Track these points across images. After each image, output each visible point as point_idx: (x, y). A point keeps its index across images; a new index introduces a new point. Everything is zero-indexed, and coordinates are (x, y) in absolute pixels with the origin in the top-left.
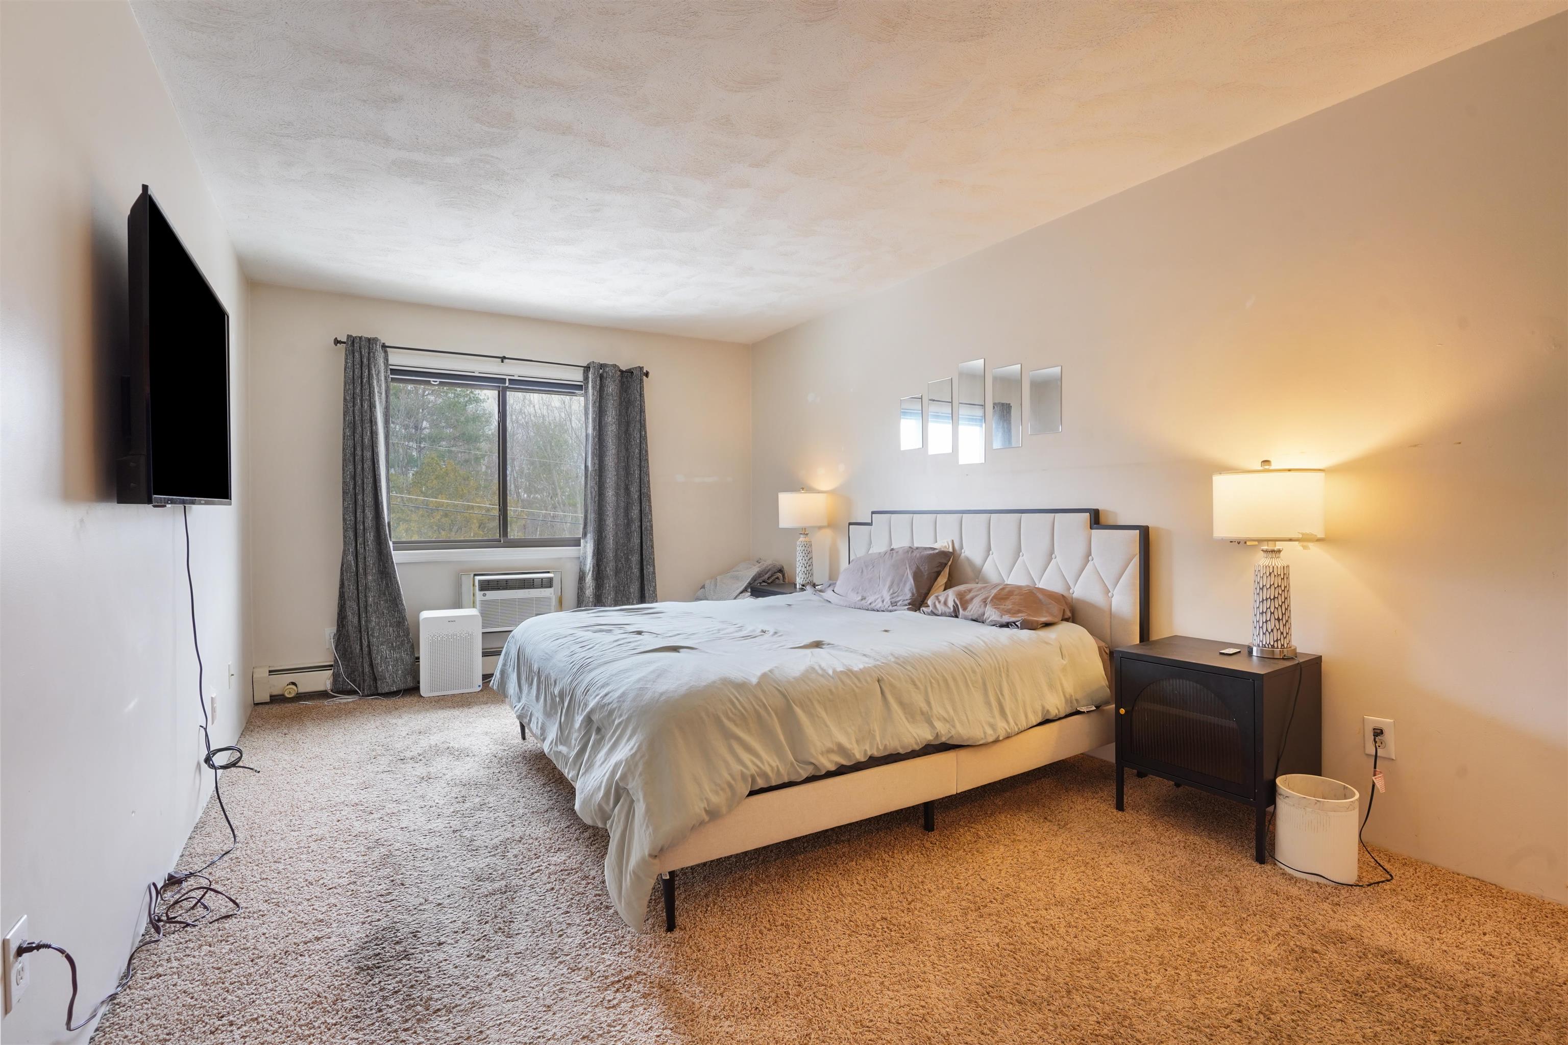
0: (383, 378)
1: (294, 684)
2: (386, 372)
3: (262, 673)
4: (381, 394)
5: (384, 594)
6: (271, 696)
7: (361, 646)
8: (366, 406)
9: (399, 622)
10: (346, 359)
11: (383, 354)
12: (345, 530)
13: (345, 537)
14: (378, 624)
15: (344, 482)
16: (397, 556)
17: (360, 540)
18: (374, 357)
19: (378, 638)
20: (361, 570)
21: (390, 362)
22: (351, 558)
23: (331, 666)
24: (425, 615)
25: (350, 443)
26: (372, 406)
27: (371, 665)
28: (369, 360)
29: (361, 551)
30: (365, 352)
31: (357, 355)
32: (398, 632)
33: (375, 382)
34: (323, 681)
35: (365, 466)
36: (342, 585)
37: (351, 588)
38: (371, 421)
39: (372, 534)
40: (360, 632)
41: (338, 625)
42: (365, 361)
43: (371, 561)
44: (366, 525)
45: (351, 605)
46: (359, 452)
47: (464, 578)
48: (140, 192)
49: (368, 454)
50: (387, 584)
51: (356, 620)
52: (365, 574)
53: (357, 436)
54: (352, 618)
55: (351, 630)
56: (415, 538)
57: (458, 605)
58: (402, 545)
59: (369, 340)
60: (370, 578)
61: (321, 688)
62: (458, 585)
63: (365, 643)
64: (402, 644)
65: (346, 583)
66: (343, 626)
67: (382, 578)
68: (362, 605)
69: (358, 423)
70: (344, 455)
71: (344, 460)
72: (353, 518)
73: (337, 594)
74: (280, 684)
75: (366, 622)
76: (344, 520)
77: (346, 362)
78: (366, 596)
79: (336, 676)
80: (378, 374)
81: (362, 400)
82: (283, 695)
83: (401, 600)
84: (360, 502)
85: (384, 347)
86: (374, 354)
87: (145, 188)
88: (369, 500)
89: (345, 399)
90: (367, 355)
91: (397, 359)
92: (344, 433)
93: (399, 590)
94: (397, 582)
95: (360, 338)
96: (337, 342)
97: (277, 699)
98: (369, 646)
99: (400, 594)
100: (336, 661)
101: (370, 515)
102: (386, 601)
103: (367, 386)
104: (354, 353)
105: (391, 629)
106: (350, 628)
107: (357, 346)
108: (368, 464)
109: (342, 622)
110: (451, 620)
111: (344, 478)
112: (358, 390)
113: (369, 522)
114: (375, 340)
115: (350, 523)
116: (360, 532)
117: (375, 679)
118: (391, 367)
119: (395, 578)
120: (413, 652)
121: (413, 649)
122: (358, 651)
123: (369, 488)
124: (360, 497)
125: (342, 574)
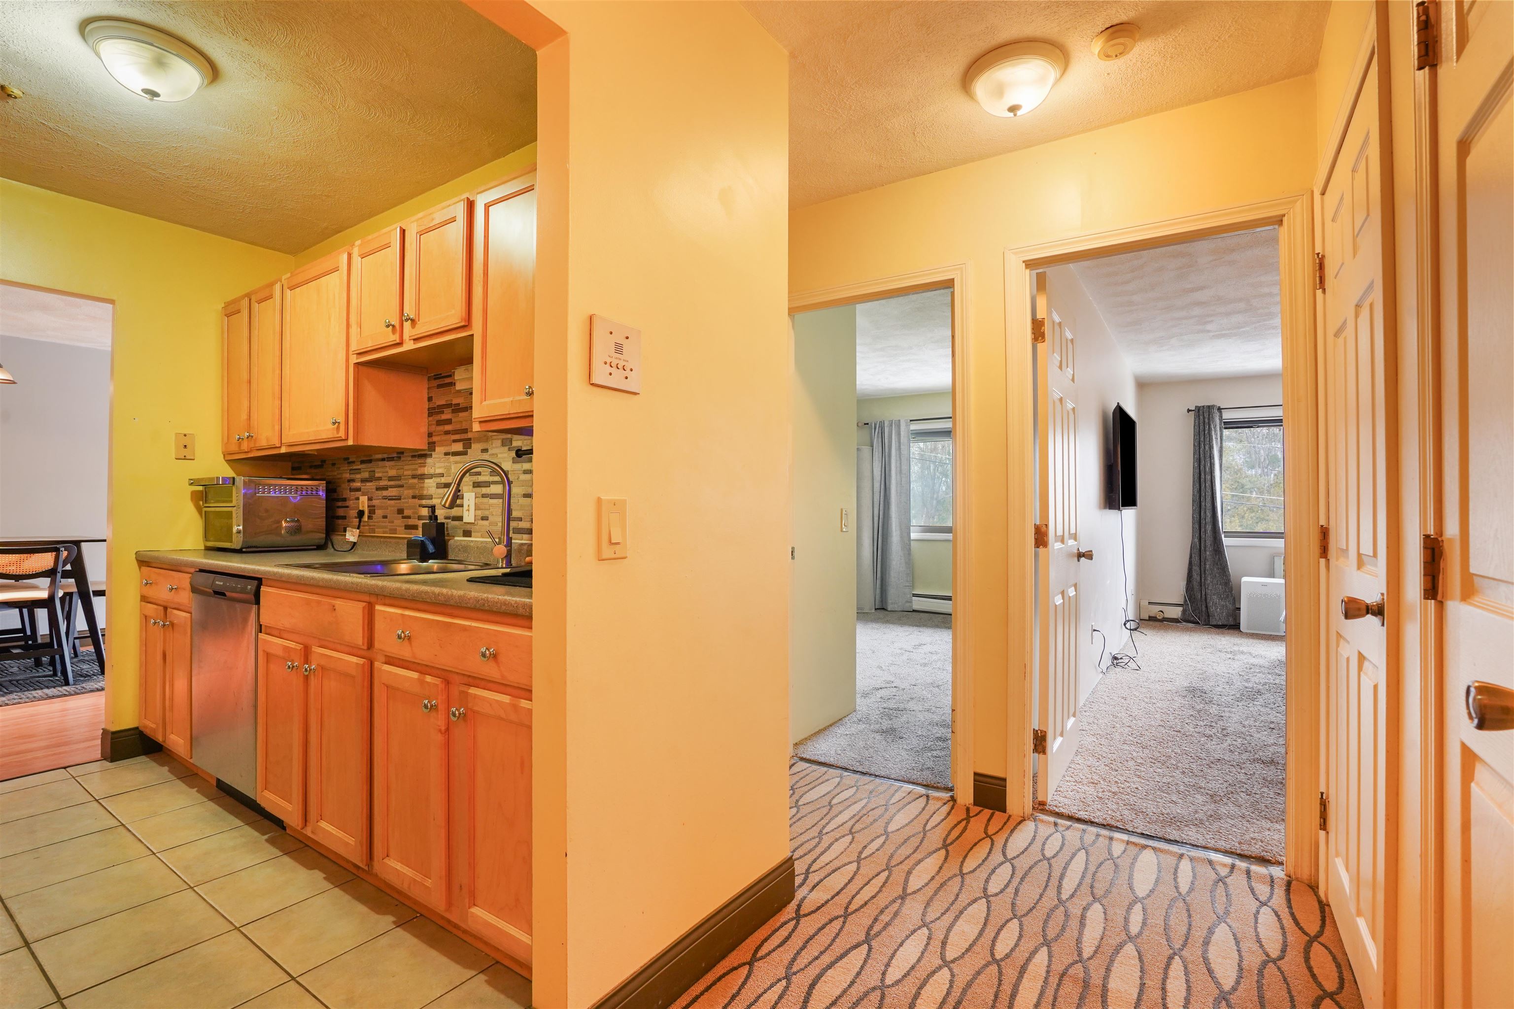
0: (1218, 429)
1: (1162, 611)
2: (1220, 424)
3: (1145, 603)
4: (1217, 439)
5: (1217, 564)
6: (1149, 617)
7: (1201, 594)
8: (1207, 448)
9: (1226, 583)
10: (1195, 421)
11: (1218, 414)
12: (1193, 524)
13: (1193, 528)
14: (1212, 583)
15: (1193, 495)
16: (1226, 541)
17: (1203, 530)
18: (1212, 417)
19: (1211, 590)
20: (1203, 548)
21: (1223, 418)
22: (1196, 540)
23: (1182, 605)
24: (1245, 579)
25: (1197, 471)
26: (1211, 448)
27: (1207, 607)
28: (1209, 419)
29: (1203, 536)
30: (1206, 415)
31: (1201, 417)
32: (1225, 589)
33: (1213, 432)
34: (1176, 613)
35: (1207, 485)
36: (1191, 557)
37: (1196, 560)
38: (1210, 457)
39: (1210, 527)
40: (1201, 586)
41: (1187, 581)
42: (1206, 420)
43: (1209, 543)
44: (1207, 520)
45: (1196, 568)
46: (1203, 476)
47: (1276, 559)
48: (1117, 404)
49: (1208, 477)
50: (1219, 558)
51: (1198, 579)
52: (1205, 551)
53: (1202, 467)
54: (1196, 576)
55: (1196, 585)
56: (1239, 530)
57: (1272, 575)
58: (1230, 534)
59: (1209, 407)
60: (1208, 553)
61: (1175, 616)
62: (1272, 563)
63: (1203, 593)
64: (1228, 597)
65: (1193, 556)
66: (1190, 581)
67: (1216, 554)
68: (1202, 570)
69: (1202, 458)
70: (1194, 478)
71: (1194, 482)
72: (1198, 517)
73: (1188, 562)
74: (1154, 610)
75: (1204, 580)
76: (1193, 517)
77: (1195, 423)
78: (1205, 564)
79: (1184, 612)
80: (1215, 428)
81: (1204, 445)
82: (1156, 617)
83: (1228, 569)
84: (1203, 506)
85: (1220, 409)
86: (1212, 415)
87: (1118, 403)
88: (1209, 505)
89: (1194, 445)
90: (1208, 416)
91: (1228, 416)
92: (1194, 465)
93: (1227, 562)
94: (1226, 557)
95: (1203, 407)
96: (1189, 411)
97: (1152, 619)
98: (1205, 595)
99: (1227, 565)
100: (1185, 601)
101: (1209, 514)
102: (1218, 569)
103: (1208, 435)
104: (1199, 416)
105: (1221, 587)
106: (1195, 583)
107: (1201, 412)
108: (1208, 484)
109: (1190, 579)
110: (1264, 585)
111: (1193, 492)
112: (1202, 439)
113: (1209, 519)
114: (1213, 406)
115: (1197, 519)
116: (1203, 525)
117: (1209, 616)
118: (1224, 421)
119: (1225, 555)
120: (1234, 603)
121: (1235, 601)
122: (1199, 597)
123: (1209, 499)
124: (1203, 504)
125: (1191, 550)
